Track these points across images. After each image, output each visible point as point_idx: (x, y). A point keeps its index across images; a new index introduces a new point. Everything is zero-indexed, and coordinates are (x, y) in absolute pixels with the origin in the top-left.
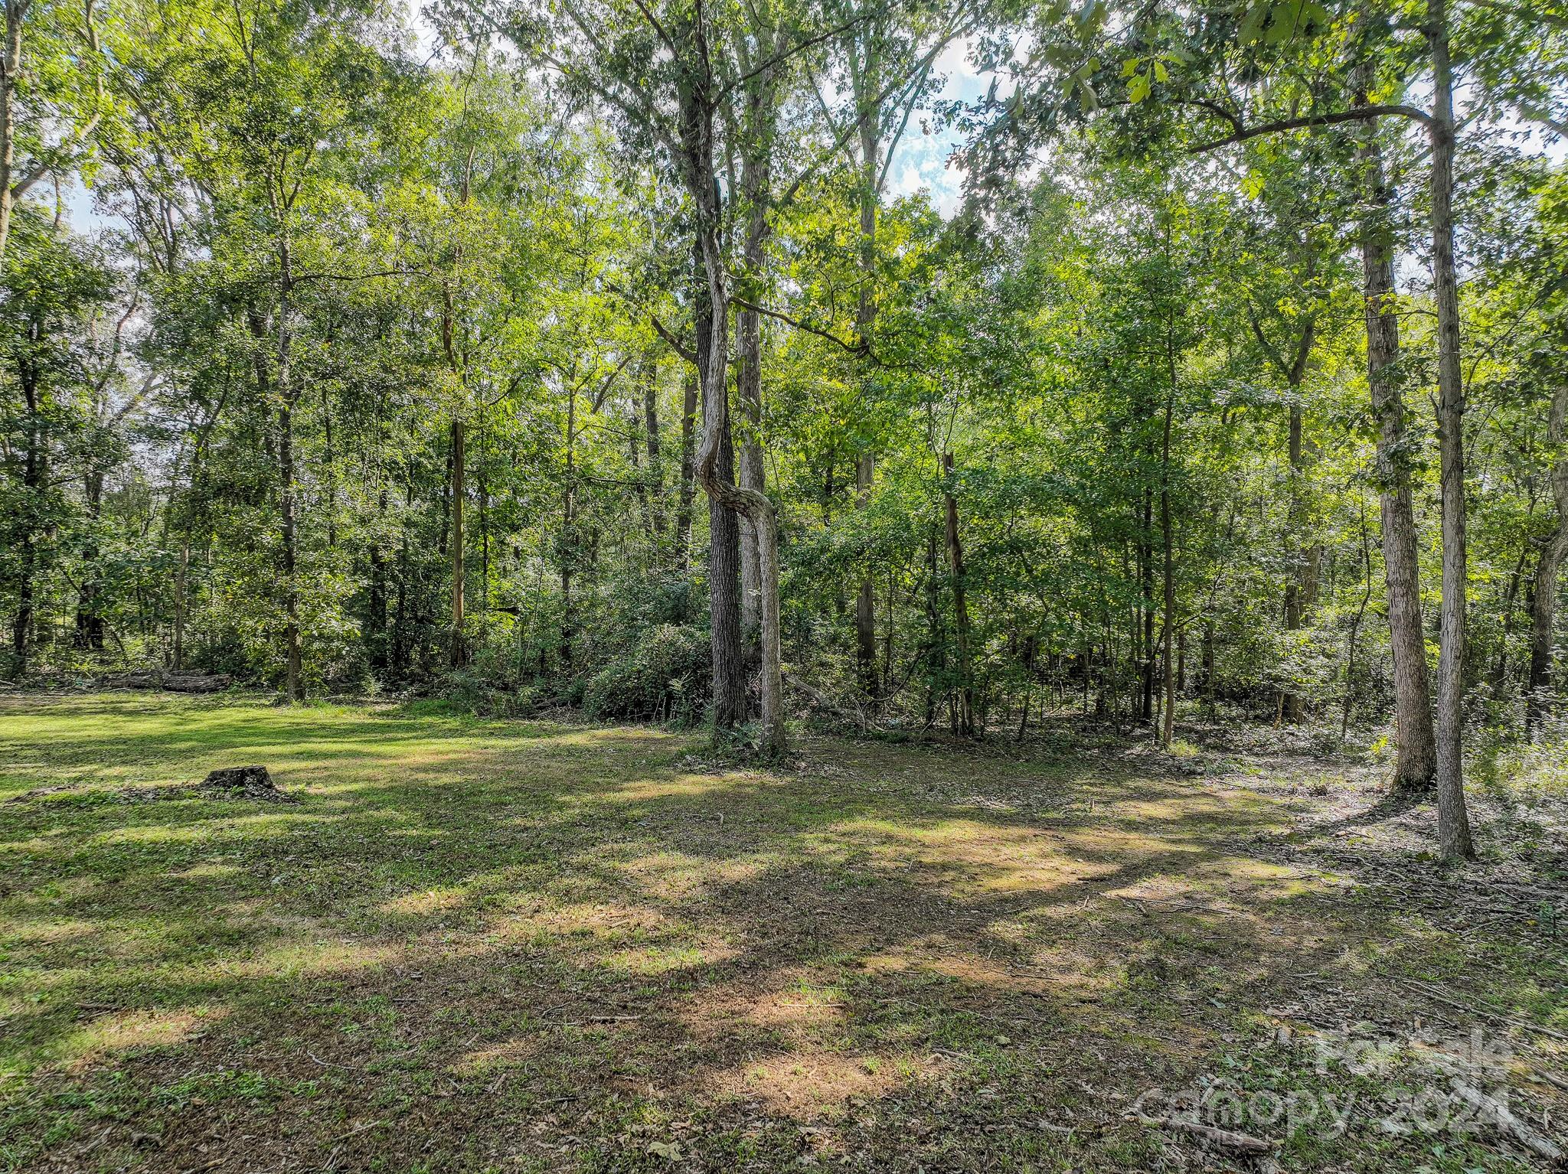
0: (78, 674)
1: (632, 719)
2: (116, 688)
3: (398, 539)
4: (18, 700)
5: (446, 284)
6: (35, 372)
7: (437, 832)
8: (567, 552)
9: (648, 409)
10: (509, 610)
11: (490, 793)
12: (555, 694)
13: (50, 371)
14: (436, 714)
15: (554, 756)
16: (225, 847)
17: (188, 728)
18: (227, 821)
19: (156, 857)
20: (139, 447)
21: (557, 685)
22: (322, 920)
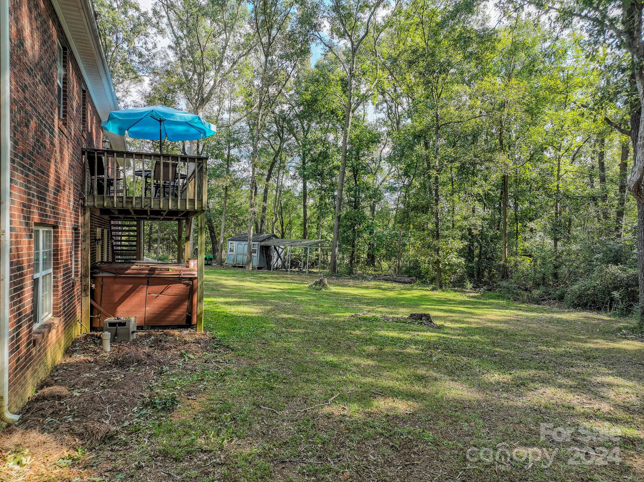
0: (368, 274)
1: (591, 309)
2: (379, 280)
3: (480, 225)
4: (351, 282)
5: (501, 117)
6: (357, 171)
7: (498, 349)
8: (556, 230)
9: (600, 161)
10: (527, 256)
11: (521, 335)
12: (550, 294)
13: (361, 170)
14: (495, 299)
15: (550, 322)
16: (416, 343)
17: (402, 296)
18: (416, 333)
19: (393, 343)
20: (387, 194)
21: (551, 290)
22: (452, 378)
